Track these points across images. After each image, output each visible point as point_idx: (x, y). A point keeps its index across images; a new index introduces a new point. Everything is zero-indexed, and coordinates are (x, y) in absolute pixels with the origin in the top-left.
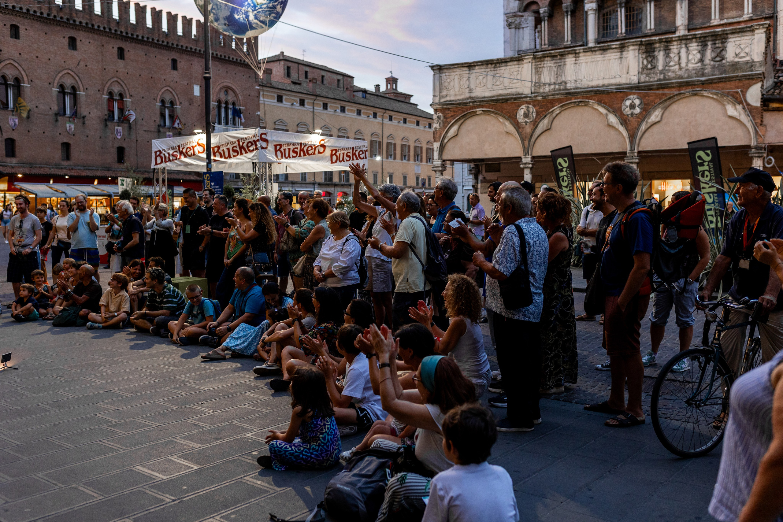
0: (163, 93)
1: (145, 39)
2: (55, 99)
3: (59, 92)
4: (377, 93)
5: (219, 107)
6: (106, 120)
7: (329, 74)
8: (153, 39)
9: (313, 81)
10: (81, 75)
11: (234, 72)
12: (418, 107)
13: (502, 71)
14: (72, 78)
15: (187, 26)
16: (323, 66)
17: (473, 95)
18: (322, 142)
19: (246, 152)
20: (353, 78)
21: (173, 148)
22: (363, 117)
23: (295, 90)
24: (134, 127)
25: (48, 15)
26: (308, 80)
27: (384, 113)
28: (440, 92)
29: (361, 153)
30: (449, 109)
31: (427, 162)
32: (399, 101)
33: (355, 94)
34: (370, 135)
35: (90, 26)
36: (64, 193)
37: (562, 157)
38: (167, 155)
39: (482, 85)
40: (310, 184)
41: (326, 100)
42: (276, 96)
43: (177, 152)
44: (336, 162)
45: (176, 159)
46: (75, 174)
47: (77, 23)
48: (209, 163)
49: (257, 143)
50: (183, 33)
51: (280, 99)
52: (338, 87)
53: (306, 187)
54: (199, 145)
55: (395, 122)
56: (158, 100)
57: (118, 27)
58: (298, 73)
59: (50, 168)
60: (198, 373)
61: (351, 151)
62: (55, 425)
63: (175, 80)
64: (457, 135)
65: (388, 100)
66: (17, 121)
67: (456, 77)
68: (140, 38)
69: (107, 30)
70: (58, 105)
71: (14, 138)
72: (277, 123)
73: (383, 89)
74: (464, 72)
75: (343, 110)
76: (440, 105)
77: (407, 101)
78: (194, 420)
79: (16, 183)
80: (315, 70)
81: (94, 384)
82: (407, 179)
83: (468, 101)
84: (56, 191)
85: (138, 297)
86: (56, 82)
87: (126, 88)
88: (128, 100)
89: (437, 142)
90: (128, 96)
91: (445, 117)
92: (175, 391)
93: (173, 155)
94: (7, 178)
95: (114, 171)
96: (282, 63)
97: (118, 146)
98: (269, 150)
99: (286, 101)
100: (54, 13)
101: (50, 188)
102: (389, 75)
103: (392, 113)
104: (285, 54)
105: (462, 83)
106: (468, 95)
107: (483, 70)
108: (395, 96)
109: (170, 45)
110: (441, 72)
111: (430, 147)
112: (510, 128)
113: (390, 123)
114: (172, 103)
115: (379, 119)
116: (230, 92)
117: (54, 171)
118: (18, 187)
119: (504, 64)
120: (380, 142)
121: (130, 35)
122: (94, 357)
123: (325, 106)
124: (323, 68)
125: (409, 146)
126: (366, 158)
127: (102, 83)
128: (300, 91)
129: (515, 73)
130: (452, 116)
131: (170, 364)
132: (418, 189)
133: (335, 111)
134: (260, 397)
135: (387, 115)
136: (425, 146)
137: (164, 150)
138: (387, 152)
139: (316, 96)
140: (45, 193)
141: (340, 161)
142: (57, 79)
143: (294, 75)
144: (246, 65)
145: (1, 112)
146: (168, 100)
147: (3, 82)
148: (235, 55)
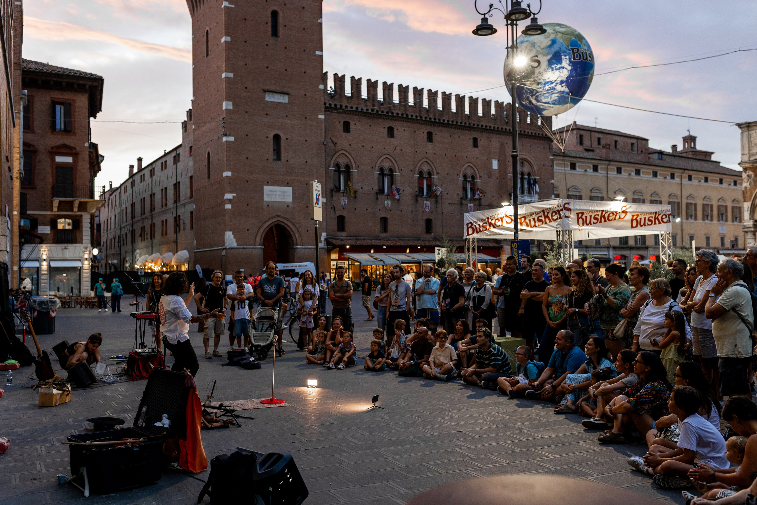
0: (465, 169)
1: (450, 122)
2: (376, 181)
3: (379, 174)
4: (674, 154)
6: (417, 196)
7: (622, 138)
8: (457, 122)
9: (607, 147)
10: (397, 159)
11: (530, 144)
12: (721, 165)
14: (390, 162)
15: (486, 107)
16: (616, 131)
19: (550, 221)
20: (647, 140)
21: (483, 220)
22: (660, 178)
23: (588, 157)
24: (440, 201)
25: (372, 110)
26: (601, 147)
27: (683, 173)
28: (749, 150)
31: (733, 221)
32: (699, 160)
33: (651, 156)
34: (667, 196)
35: (405, 116)
36: (382, 261)
38: (478, 226)
40: (604, 247)
41: (620, 165)
42: (569, 164)
43: (486, 223)
44: (637, 226)
45: (486, 230)
46: (391, 244)
47: (395, 115)
48: (516, 233)
49: (561, 212)
50: (483, 114)
51: (573, 167)
52: (632, 150)
53: (601, 251)
54: (507, 216)
55: (694, 182)
56: (461, 175)
57: (428, 114)
58: (591, 141)
59: (371, 240)
60: (531, 422)
61: (653, 216)
62: (426, 454)
63: (476, 156)
65: (686, 160)
66: (346, 201)
68: (446, 122)
69: (419, 118)
70: (379, 185)
71: (344, 215)
72: (570, 190)
73: (680, 148)
75: (638, 172)
76: (749, 163)
77: (707, 158)
78: (539, 461)
79: (345, 253)
80: (608, 136)
81: (446, 425)
82: (711, 239)
84: (376, 259)
85: (466, 353)
86: (377, 166)
87: (433, 167)
88: (435, 177)
89: (747, 201)
90: (435, 173)
92: (515, 436)
93: (483, 226)
94: (338, 249)
95: (423, 240)
96: (575, 132)
97: (426, 218)
98: (572, 219)
99: (579, 168)
100: (377, 108)
101: (372, 257)
102: (686, 134)
103: (691, 173)
104: (577, 123)
108: (693, 155)
109: (472, 125)
110: (750, 129)
111: (736, 205)
113: (690, 182)
114: (473, 177)
115: (677, 180)
116: (526, 164)
117: (374, 242)
118: (346, 256)
120: (678, 203)
121: (437, 121)
122: (439, 403)
123: (619, 171)
124: (616, 133)
125: (712, 206)
126: (669, 222)
127: (414, 164)
128: (593, 157)
131: (504, 413)
132: (723, 250)
133: (630, 174)
134: (593, 447)
135: (686, 175)
136: (730, 205)
137: (474, 222)
138: (687, 212)
139: (610, 161)
140: (368, 261)
141: (641, 226)
142: (378, 163)
143: (587, 143)
144: (540, 137)
145: (334, 194)
146: (469, 174)
147: (337, 169)
148: (530, 130)
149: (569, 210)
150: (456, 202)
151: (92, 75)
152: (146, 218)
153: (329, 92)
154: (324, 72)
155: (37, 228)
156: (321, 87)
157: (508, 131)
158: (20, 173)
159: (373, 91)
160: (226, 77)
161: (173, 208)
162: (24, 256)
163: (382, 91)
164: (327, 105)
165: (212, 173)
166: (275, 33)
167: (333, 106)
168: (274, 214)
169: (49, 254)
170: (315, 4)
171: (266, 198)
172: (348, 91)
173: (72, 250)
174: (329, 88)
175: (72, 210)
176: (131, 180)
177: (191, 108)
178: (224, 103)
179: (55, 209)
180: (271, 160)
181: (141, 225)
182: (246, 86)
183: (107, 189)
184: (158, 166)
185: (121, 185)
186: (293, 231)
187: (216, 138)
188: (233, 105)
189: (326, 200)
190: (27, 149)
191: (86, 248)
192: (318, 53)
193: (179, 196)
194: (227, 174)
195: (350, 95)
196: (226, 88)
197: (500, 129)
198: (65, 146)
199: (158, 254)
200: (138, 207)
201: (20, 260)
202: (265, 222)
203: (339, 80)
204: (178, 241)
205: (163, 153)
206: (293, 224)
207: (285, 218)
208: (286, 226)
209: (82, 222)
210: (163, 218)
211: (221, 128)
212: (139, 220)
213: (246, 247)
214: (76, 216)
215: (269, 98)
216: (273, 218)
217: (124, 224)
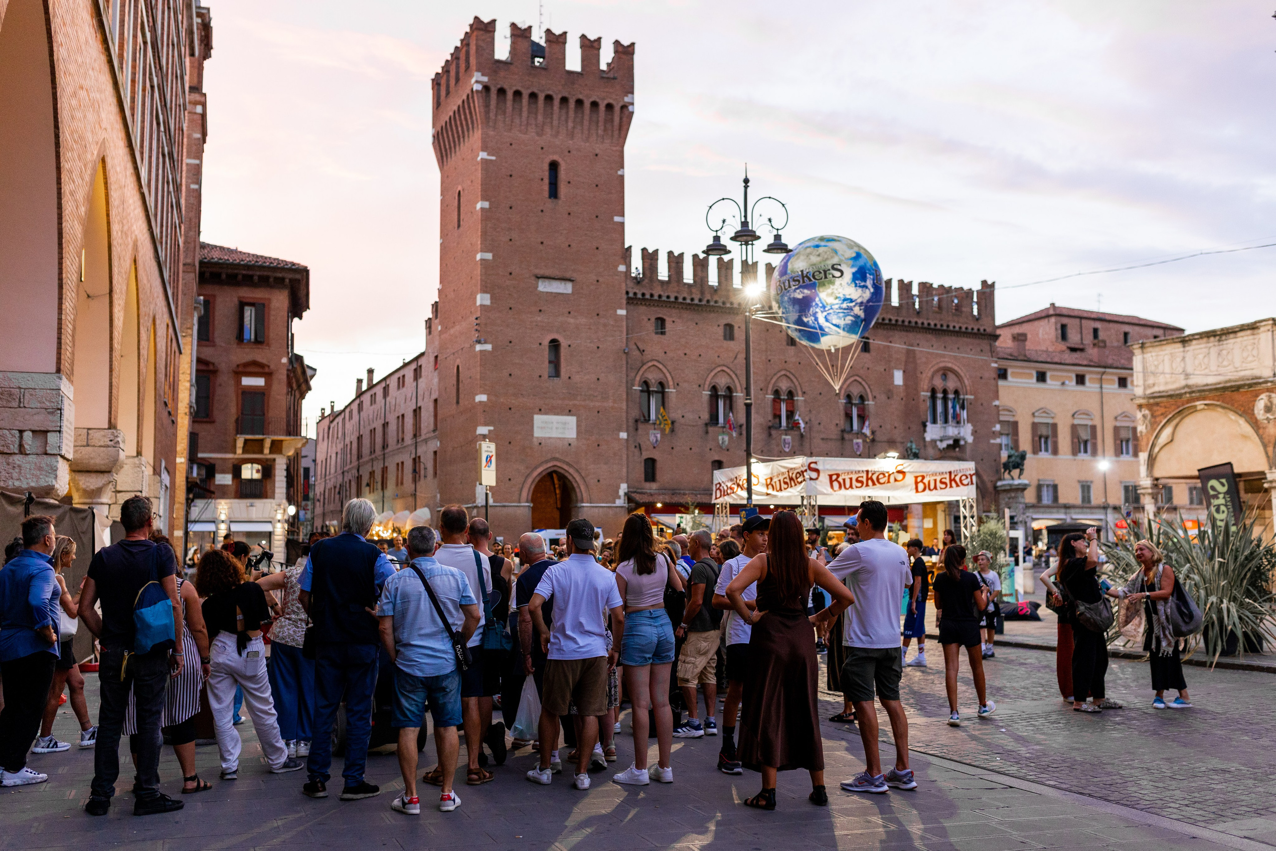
0: (848, 386)
2: (705, 405)
3: (711, 396)
5: (933, 397)
6: (770, 428)
7: (1137, 328)
10: (738, 372)
11: (957, 346)
13: (1230, 346)
14: (727, 376)
17: (1193, 381)
18: (899, 468)
19: (795, 484)
20: (1183, 330)
21: (731, 480)
23: (1071, 362)
24: (808, 435)
25: (700, 300)
26: (1095, 343)
28: (1145, 381)
29: (964, 478)
30: (1157, 404)
37: (1217, 477)
39: (1203, 367)
41: (1123, 372)
42: (1035, 375)
44: (924, 490)
47: (736, 306)
49: (806, 474)
51: (1041, 377)
56: (842, 396)
58: (1081, 333)
59: (695, 494)
61: (947, 476)
63: (867, 365)
64: (1172, 441)
66: (659, 436)
67: (1167, 358)
70: (709, 412)
71: (655, 458)
72: (1036, 414)
74: (1177, 350)
76: (1144, 398)
83: (1183, 391)
86: (707, 383)
87: (797, 383)
88: (799, 398)
90: (800, 393)
91: (1153, 416)
93: (731, 488)
96: (1053, 320)
98: (822, 481)
99: (1052, 380)
100: (707, 296)
104: (1058, 306)
105: (1174, 365)
106: (1183, 383)
107: (1203, 346)
110: (1145, 351)
112: (1247, 429)
114: (862, 398)
116: (951, 376)
117: (699, 498)
119: (1232, 336)
123: (1122, 382)
124: (1127, 321)
127: (766, 380)
128: (1079, 361)
129: (1250, 348)
130: (1162, 414)
139: (1106, 367)
141: (930, 490)
142: (709, 379)
143: (1074, 337)
144: (975, 334)
145: (641, 426)
146: (855, 394)
147: (645, 388)
148: (958, 322)
149: (817, 471)
150: (834, 437)
151: (294, 264)
152: (376, 458)
153: (633, 275)
154: (626, 246)
155: (214, 476)
156: (622, 268)
157: (920, 325)
158: (191, 407)
159: (702, 271)
160: (481, 260)
161: (411, 445)
162: (194, 515)
163: (716, 271)
164: (631, 295)
165: (461, 396)
166: (554, 193)
167: (639, 296)
168: (549, 456)
169: (229, 514)
170: (614, 149)
171: (538, 433)
172: (663, 272)
173: (260, 508)
174: (633, 270)
175: (261, 452)
176: (357, 402)
177: (437, 300)
178: (479, 297)
179: (239, 451)
180: (545, 375)
181: (370, 470)
182: (509, 270)
183: (328, 412)
184: (393, 383)
185: (346, 407)
186: (576, 481)
187: (467, 345)
188: (491, 299)
189: (628, 436)
190: (203, 367)
191: (279, 505)
192: (617, 219)
193: (420, 428)
194: (482, 398)
195: (667, 279)
196: (481, 275)
197: (906, 323)
198: (255, 363)
199: (391, 512)
200: (366, 442)
201: (187, 521)
202: (536, 468)
203: (650, 258)
204: (418, 494)
205: (401, 364)
206: (577, 471)
207: (564, 462)
208: (567, 474)
209: (275, 469)
210: (398, 459)
211: (473, 332)
212: (368, 462)
213: (507, 504)
214: (267, 460)
215: (544, 287)
216: (547, 462)
217: (348, 467)
